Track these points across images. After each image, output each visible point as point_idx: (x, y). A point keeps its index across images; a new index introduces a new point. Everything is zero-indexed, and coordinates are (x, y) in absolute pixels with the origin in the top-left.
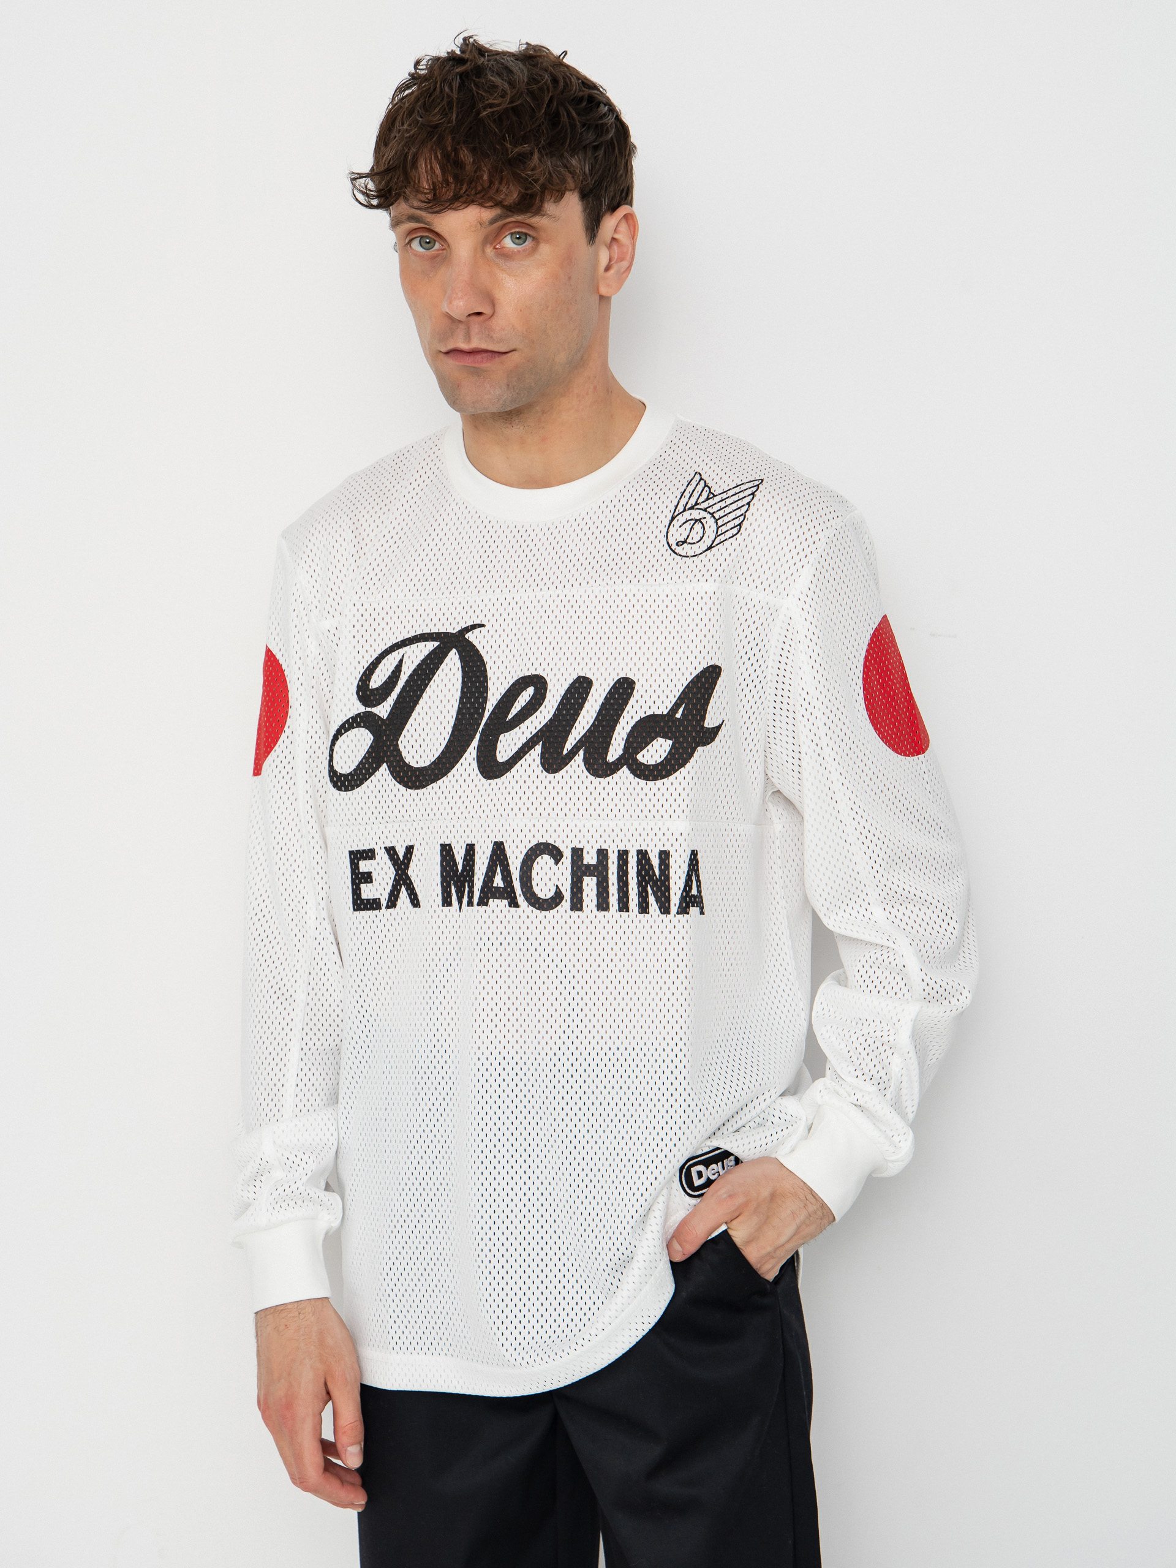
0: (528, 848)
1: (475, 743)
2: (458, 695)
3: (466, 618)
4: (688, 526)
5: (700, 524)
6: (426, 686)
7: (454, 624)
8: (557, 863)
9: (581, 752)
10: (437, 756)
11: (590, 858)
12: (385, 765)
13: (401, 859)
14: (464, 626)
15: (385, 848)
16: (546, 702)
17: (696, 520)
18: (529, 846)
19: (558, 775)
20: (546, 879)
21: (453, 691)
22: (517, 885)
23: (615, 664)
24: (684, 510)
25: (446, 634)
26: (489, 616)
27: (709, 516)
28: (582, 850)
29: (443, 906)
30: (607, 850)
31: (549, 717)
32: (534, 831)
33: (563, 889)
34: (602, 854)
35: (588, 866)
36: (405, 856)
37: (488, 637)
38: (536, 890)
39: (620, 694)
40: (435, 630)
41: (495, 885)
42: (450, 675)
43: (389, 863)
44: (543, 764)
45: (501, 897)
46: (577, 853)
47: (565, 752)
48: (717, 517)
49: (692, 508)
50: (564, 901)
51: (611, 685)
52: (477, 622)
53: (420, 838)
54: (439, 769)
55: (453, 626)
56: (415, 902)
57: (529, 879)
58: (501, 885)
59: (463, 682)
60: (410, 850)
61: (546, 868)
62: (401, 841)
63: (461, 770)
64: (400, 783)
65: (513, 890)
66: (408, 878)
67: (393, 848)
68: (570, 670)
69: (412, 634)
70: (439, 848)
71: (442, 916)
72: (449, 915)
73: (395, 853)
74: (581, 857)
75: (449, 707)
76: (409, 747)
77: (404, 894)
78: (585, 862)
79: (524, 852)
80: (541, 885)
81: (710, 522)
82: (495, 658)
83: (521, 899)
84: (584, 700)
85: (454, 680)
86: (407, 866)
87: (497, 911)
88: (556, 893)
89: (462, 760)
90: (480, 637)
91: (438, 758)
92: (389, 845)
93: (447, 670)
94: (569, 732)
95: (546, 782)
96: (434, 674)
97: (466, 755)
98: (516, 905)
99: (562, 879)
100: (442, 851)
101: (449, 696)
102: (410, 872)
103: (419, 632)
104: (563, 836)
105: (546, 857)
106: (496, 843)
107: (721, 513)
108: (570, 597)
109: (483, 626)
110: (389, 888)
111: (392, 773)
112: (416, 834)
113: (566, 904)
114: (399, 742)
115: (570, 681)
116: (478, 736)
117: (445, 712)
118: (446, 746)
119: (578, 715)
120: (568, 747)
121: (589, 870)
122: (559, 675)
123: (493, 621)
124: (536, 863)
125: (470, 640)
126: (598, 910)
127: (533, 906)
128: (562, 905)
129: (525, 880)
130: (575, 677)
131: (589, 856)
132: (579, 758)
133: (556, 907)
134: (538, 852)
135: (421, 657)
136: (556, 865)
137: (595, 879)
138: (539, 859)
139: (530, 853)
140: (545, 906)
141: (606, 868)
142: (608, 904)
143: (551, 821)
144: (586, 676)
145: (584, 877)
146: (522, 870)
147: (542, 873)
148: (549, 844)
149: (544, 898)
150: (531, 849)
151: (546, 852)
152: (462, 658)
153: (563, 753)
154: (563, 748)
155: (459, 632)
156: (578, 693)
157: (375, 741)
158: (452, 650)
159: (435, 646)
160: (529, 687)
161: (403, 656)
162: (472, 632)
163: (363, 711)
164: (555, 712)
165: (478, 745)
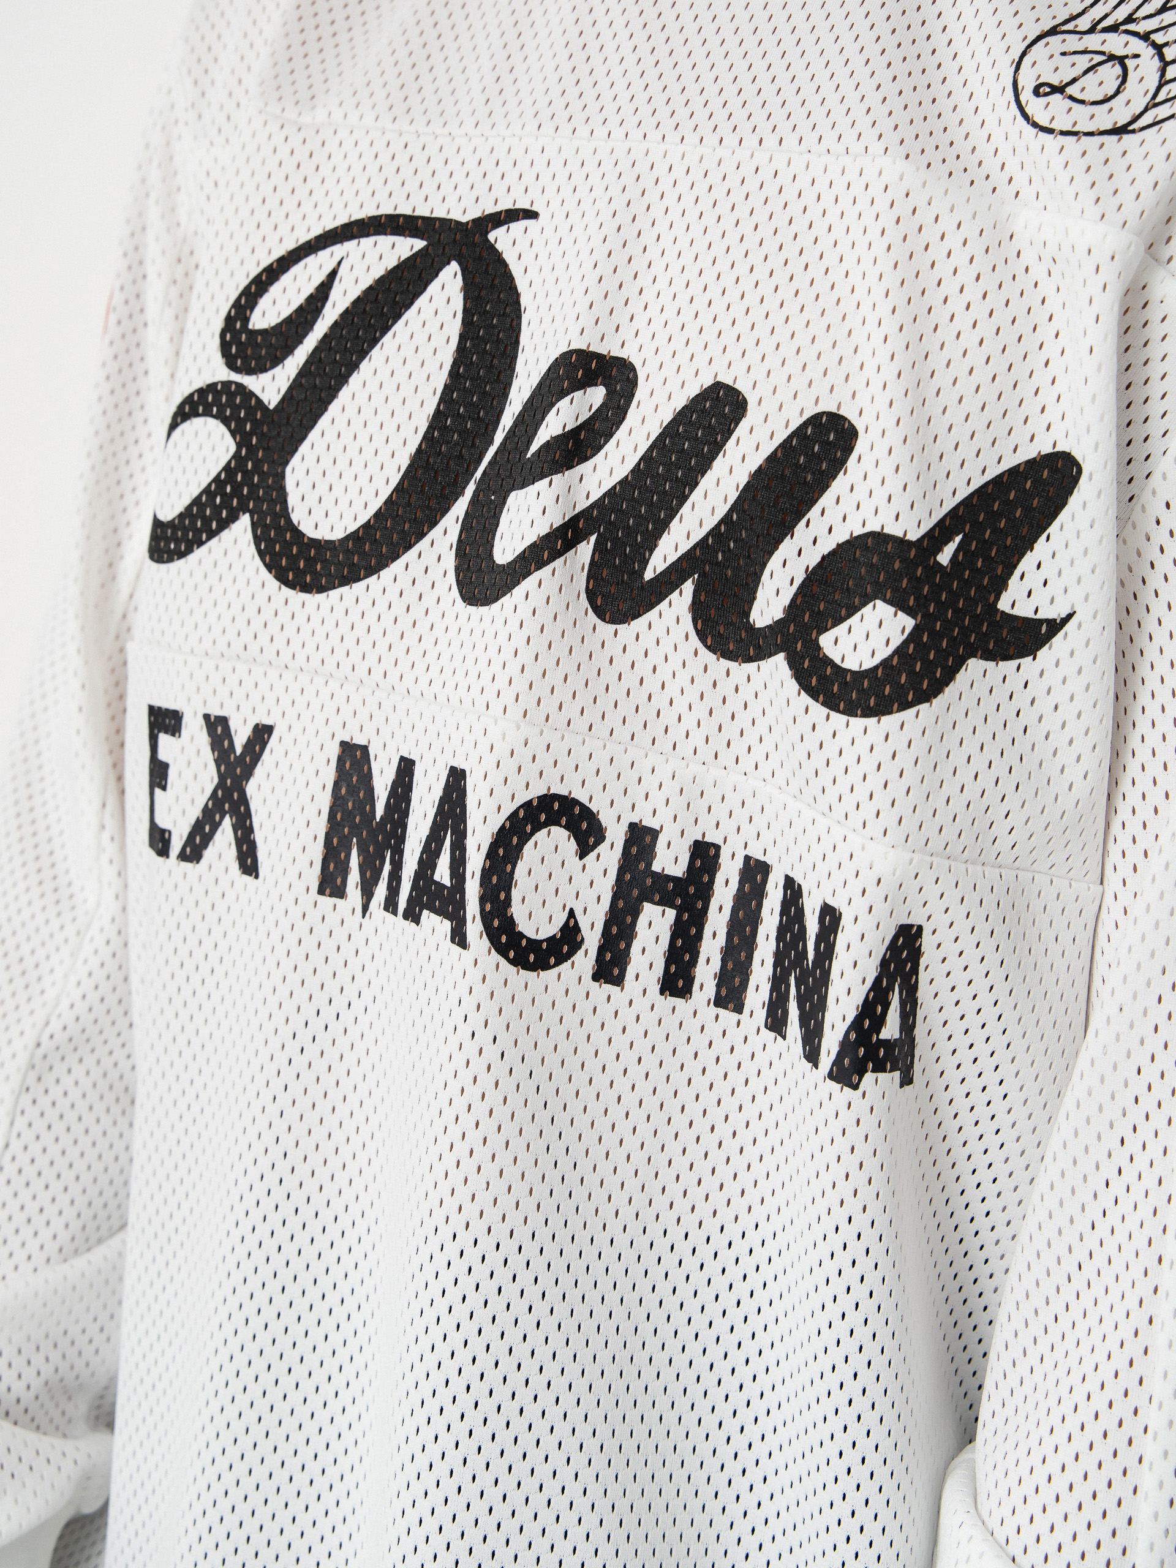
0: (520, 800)
1: (460, 507)
2: (440, 379)
3: (499, 190)
4: (1084, 62)
5: (1118, 70)
6: (374, 341)
7: (468, 201)
8: (582, 855)
9: (688, 587)
10: (363, 519)
11: (670, 860)
12: (245, 520)
13: (239, 750)
14: (491, 209)
15: (207, 717)
16: (621, 433)
17: (1112, 58)
18: (523, 797)
19: (626, 631)
20: (547, 888)
21: (432, 366)
22: (472, 889)
23: (814, 371)
24: (1092, 30)
25: (446, 224)
26: (550, 192)
27: (1147, 52)
28: (654, 834)
29: (321, 891)
30: (718, 848)
31: (623, 471)
32: (545, 760)
33: (583, 922)
34: (704, 856)
35: (663, 878)
36: (249, 745)
37: (539, 247)
38: (517, 911)
39: (812, 457)
40: (423, 211)
42: (433, 326)
43: (208, 756)
44: (591, 595)
45: (442, 911)
46: (641, 840)
47: (649, 575)
48: (1168, 58)
49: (1113, 28)
50: (580, 952)
51: (793, 427)
52: (523, 204)
53: (291, 714)
54: (363, 554)
55: (463, 204)
56: (248, 862)
57: (507, 883)
58: (446, 882)
59: (461, 349)
60: (262, 734)
61: (553, 861)
62: (246, 708)
63: (416, 569)
64: (269, 567)
65: (462, 905)
66: (244, 800)
67: (223, 721)
68: (701, 360)
69: (369, 211)
71: (314, 916)
72: (333, 920)
73: (227, 733)
74: (648, 852)
75: (413, 404)
76: (305, 487)
77: (225, 835)
78: (656, 867)
79: (509, 809)
80: (533, 900)
81: (1146, 67)
83: (474, 929)
84: (717, 448)
85: (439, 340)
86: (248, 773)
87: (431, 944)
88: (565, 928)
89: (423, 544)
90: (522, 244)
91: (366, 526)
92: (215, 711)
93: (427, 314)
94: (663, 526)
95: (593, 643)
96: (397, 317)
97: (436, 533)
98: (462, 941)
99: (589, 896)
101: (419, 378)
102: (251, 788)
103: (387, 209)
104: (615, 789)
105: (559, 834)
106: (453, 771)
108: (747, 170)
109: (531, 215)
110: (194, 813)
111: (257, 540)
112: (285, 701)
113: (585, 961)
114: (288, 470)
115: (693, 391)
116: (470, 490)
117: (401, 416)
118: (389, 502)
119: (695, 484)
120: (658, 562)
121: (663, 890)
122: (669, 370)
123: (557, 206)
124: (531, 843)
125: (497, 246)
126: (662, 993)
127: (502, 950)
128: (573, 963)
129: (495, 880)
130: (708, 382)
131: (670, 854)
132: (682, 598)
133: (557, 964)
134: (543, 817)
135: (378, 272)
136: (581, 858)
137: (671, 913)
138: (540, 836)
139: (522, 814)
140: (532, 958)
141: (705, 893)
142: (690, 981)
143: (593, 745)
144: (736, 386)
145: (645, 904)
146: (491, 854)
147: (540, 872)
148: (576, 802)
149: (533, 936)
150: (528, 805)
151: (564, 821)
152: (469, 288)
153: (643, 578)
154: (645, 562)
155: (474, 221)
156: (704, 428)
157: (236, 456)
158: (449, 263)
159: (415, 250)
160: (596, 385)
161: (339, 263)
162: (506, 227)
163: (224, 378)
164: (638, 464)
165: (467, 513)
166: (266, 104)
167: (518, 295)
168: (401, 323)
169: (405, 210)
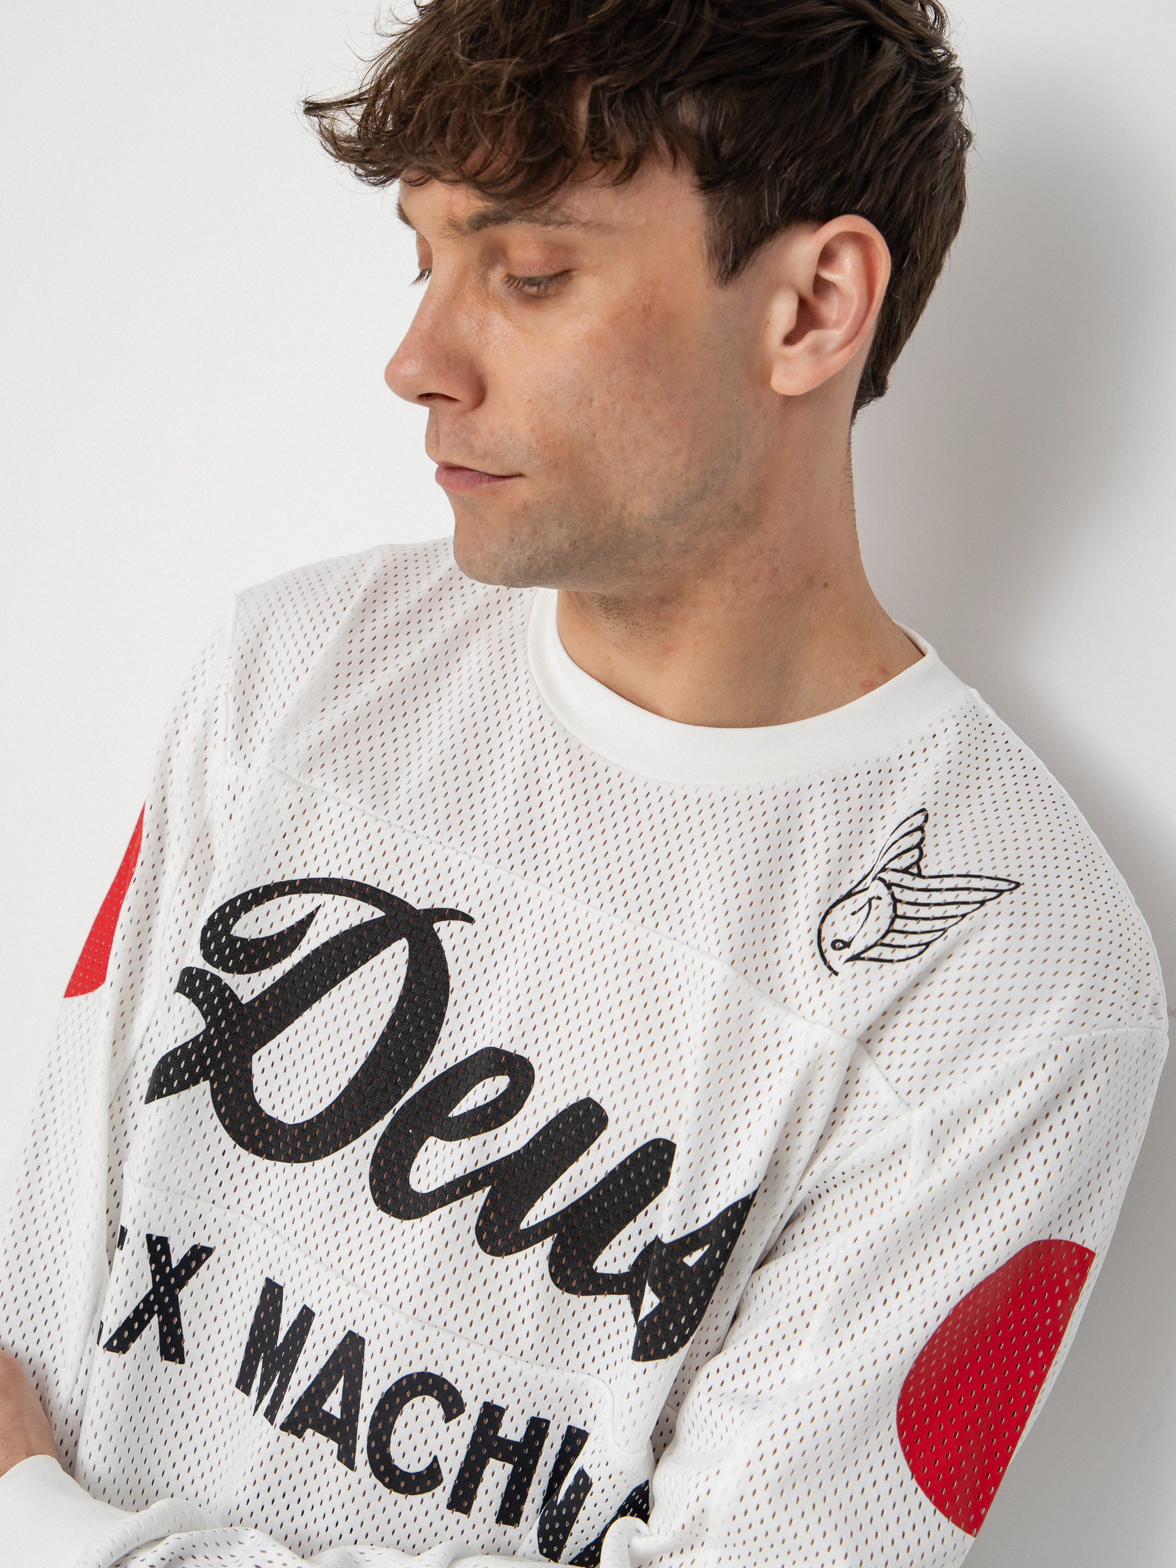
0: (403, 1373)
1: (380, 1128)
2: (380, 1027)
3: (447, 892)
7: (423, 893)
8: (447, 1420)
9: (549, 1242)
11: (512, 1429)
13: (175, 1265)
14: (438, 905)
15: (149, 1236)
18: (407, 1371)
19: (501, 1262)
20: (418, 1439)
21: (375, 1015)
22: (363, 1429)
25: (402, 903)
26: (487, 907)
28: (502, 1411)
29: (238, 1385)
30: (548, 1422)
31: (517, 1146)
32: (424, 1348)
33: (444, 1467)
34: (538, 1428)
35: (505, 1442)
36: (185, 1262)
37: (472, 945)
38: (394, 1451)
39: (648, 1169)
40: (385, 887)
41: (326, 1407)
42: (381, 984)
43: (146, 1268)
44: (479, 1231)
45: (330, 1434)
46: (491, 1414)
47: (523, 1225)
48: (900, 913)
50: (439, 1488)
51: (639, 1145)
52: (463, 908)
53: (232, 1243)
54: (305, 1143)
55: (418, 894)
56: (173, 1351)
57: (389, 1429)
58: (337, 1412)
59: (399, 1008)
60: (200, 1253)
61: (425, 1420)
62: (187, 1232)
65: (353, 1434)
66: (175, 1303)
67: (163, 1240)
69: (343, 874)
70: (261, 1284)
73: (166, 1250)
74: (496, 1424)
75: (357, 1041)
76: (271, 1074)
77: (153, 1331)
78: (501, 1434)
79: (396, 1377)
80: (407, 1446)
82: (470, 988)
83: (361, 1457)
84: (585, 1148)
85: (383, 996)
86: (182, 1283)
87: (315, 1454)
88: (430, 1468)
89: (347, 1149)
90: (458, 939)
91: (310, 1124)
92: (158, 1233)
93: (378, 971)
94: (538, 1193)
95: (473, 1267)
96: (355, 968)
97: (357, 1143)
98: (351, 1464)
99: (449, 1450)
100: (265, 1291)
101: (364, 1022)
102: (183, 1294)
103: (357, 877)
104: (475, 1377)
105: (431, 1402)
106: (351, 1334)
107: (911, 911)
109: (470, 920)
110: (127, 1311)
112: (225, 1232)
113: (442, 1494)
114: (257, 1057)
115: (572, 1100)
116: (389, 1117)
117: (347, 1047)
118: (328, 1109)
120: (532, 1218)
121: (505, 1450)
122: (558, 1078)
123: (490, 919)
124: (409, 1404)
125: (439, 934)
126: (497, 1522)
127: (380, 1476)
128: (433, 1494)
129: (380, 1426)
130: (583, 1097)
131: (513, 1425)
132: (543, 1250)
133: (421, 1492)
134: (420, 1388)
135: (344, 926)
136: (446, 1422)
137: (509, 1467)
138: (417, 1400)
139: (404, 1383)
140: (403, 1484)
141: (536, 1453)
142: (519, 1514)
143: (460, 1343)
144: (602, 1105)
145: (491, 1459)
146: (380, 1407)
147: (414, 1427)
148: (445, 1381)
149: (405, 1469)
150: (409, 1377)
151: (435, 1393)
152: (412, 962)
153: (519, 1226)
154: (523, 1216)
155: (425, 910)
156: (576, 1130)
157: (205, 1032)
158: (400, 939)
159: (375, 917)
160: (503, 1075)
161: (318, 909)
162: (448, 922)
163: (200, 967)
164: (528, 1144)
165: (384, 1134)
166: (274, 761)
167: (448, 977)
168: (357, 973)
169: (371, 882)
